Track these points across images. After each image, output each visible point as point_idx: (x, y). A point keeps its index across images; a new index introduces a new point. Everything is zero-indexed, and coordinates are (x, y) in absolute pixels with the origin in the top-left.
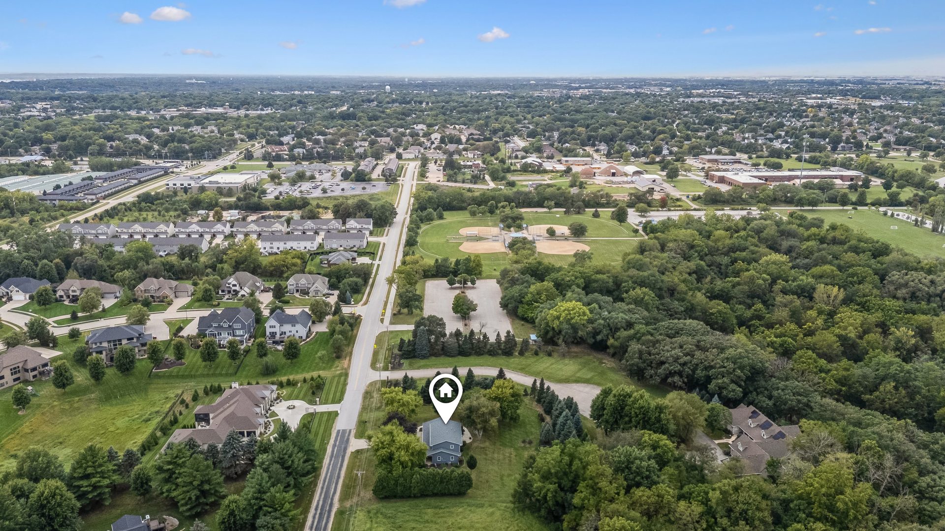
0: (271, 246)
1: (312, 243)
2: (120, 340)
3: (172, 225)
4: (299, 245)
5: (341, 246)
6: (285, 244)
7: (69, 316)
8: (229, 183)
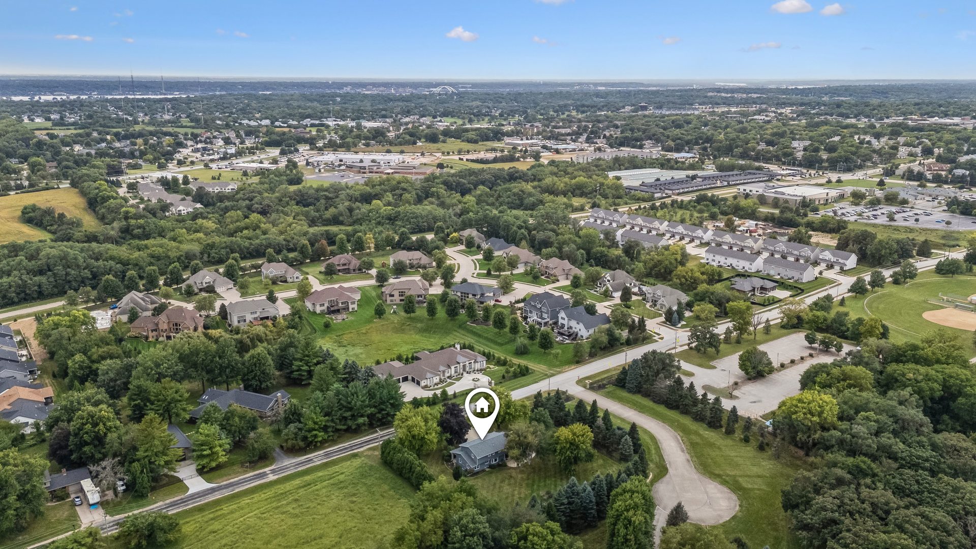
0: (714, 258)
1: (751, 264)
2: (468, 294)
3: (666, 223)
4: (738, 264)
5: (779, 274)
6: (726, 259)
7: (485, 272)
8: (794, 195)
